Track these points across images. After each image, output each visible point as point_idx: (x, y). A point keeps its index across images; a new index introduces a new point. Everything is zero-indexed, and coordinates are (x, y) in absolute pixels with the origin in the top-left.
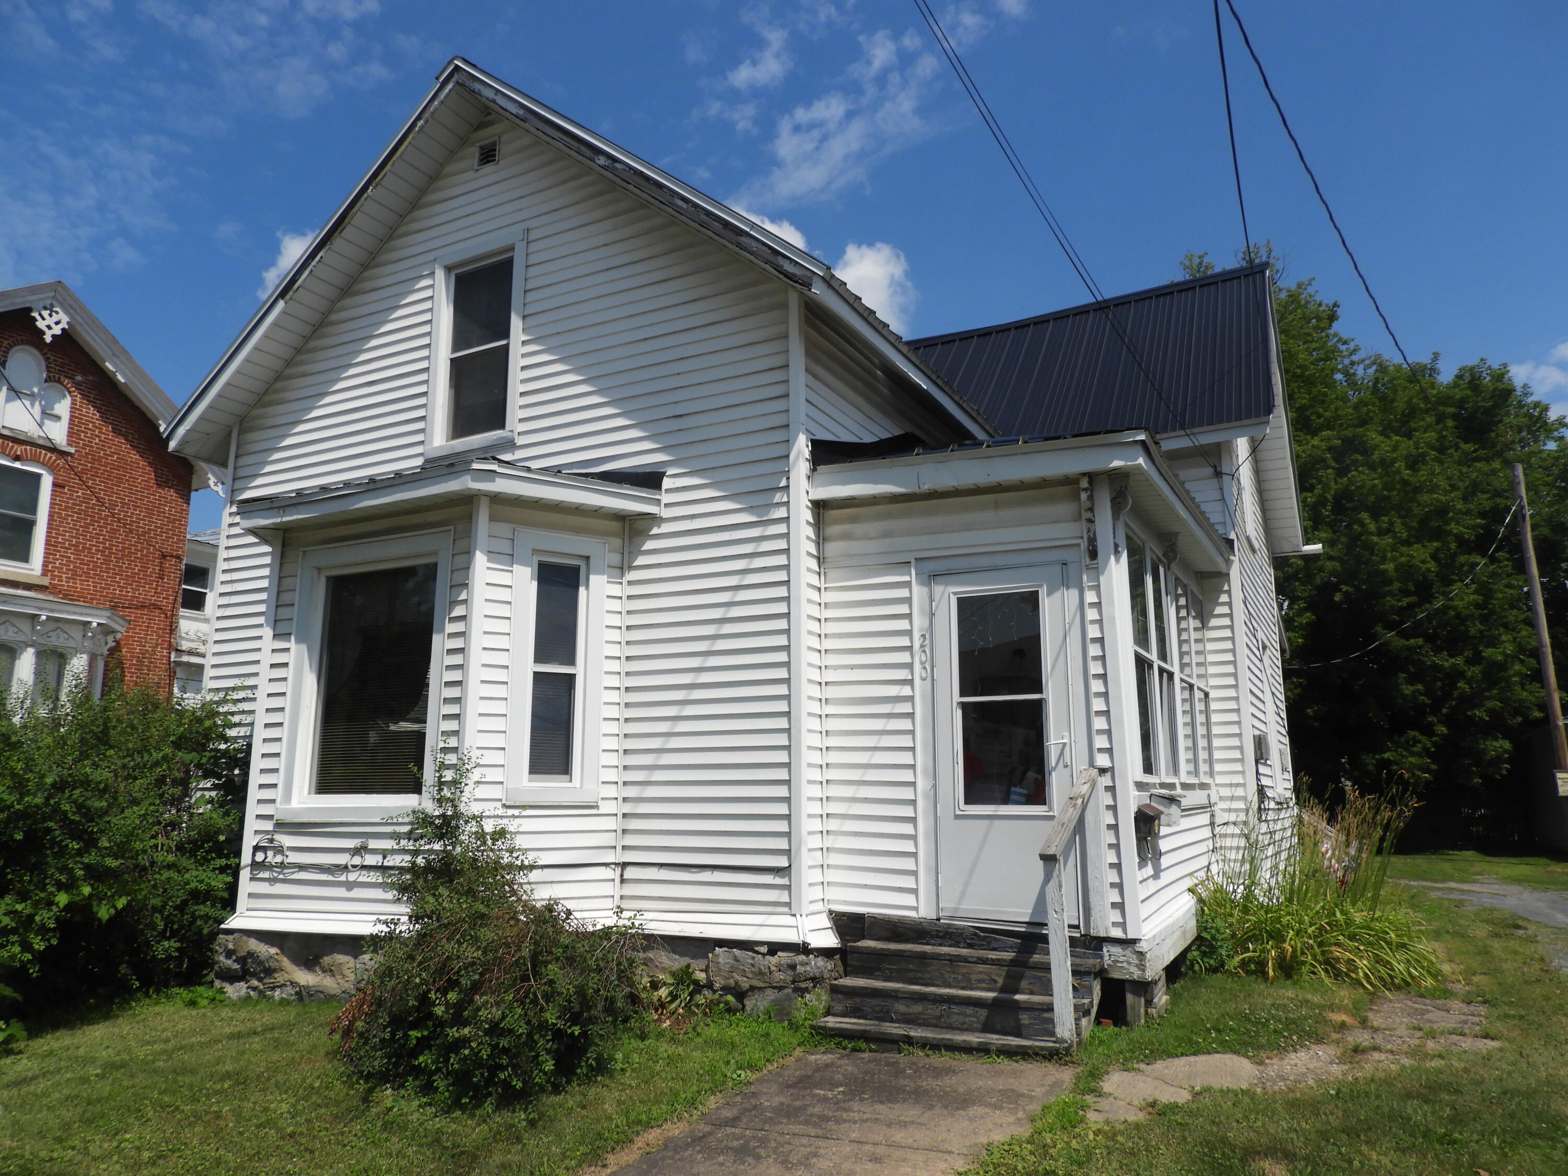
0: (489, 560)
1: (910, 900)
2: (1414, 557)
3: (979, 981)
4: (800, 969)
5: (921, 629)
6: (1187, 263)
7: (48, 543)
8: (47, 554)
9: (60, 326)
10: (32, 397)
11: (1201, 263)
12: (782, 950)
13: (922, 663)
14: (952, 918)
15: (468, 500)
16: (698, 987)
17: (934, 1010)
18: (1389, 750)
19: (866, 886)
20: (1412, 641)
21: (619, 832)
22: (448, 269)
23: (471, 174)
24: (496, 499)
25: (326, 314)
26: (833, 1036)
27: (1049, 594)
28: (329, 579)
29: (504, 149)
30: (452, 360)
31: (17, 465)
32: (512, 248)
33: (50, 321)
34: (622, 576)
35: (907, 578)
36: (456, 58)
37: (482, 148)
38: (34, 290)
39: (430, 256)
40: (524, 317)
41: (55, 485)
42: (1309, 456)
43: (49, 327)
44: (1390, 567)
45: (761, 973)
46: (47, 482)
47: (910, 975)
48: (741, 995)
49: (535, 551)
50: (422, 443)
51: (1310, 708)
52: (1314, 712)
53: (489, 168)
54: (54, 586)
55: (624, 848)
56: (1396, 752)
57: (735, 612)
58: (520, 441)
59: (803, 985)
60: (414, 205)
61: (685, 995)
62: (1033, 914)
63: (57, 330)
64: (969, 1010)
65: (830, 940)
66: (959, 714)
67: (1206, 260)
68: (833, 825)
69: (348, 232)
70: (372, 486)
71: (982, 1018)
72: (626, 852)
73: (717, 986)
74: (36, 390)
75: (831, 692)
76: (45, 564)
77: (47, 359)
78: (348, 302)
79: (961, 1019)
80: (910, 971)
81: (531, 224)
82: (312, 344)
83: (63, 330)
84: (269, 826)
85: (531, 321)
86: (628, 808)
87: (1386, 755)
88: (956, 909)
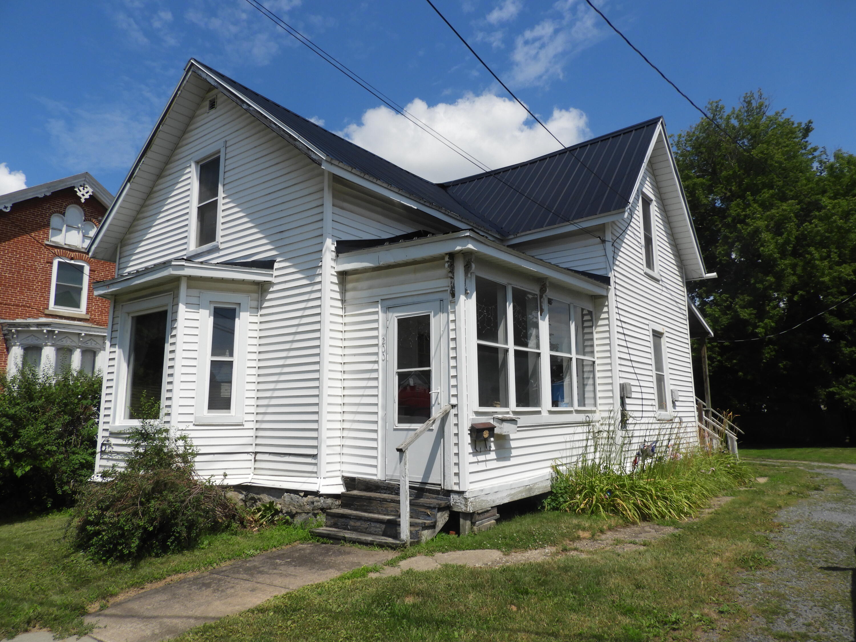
0: (186, 308)
1: (373, 471)
2: (843, 272)
3: (392, 511)
4: (316, 504)
5: (383, 335)
6: (709, 106)
7: (88, 298)
8: (88, 304)
9: (89, 194)
10: (78, 229)
11: (717, 106)
12: (310, 495)
13: (383, 352)
14: (391, 480)
15: (177, 279)
16: (277, 512)
17: (366, 525)
18: (834, 386)
19: (357, 464)
20: (846, 322)
21: (254, 437)
22: (197, 163)
23: (206, 115)
24: (190, 278)
25: (152, 188)
26: (317, 536)
27: (434, 316)
28: (133, 317)
29: (219, 101)
30: (198, 208)
31: (72, 262)
32: (219, 152)
33: (83, 192)
34: (258, 312)
35: (376, 310)
36: (191, 59)
37: (210, 101)
38: (76, 177)
39: (189, 157)
40: (224, 185)
41: (90, 270)
42: (780, 215)
43: (83, 195)
44: (826, 279)
45: (301, 506)
46: (87, 269)
47: (365, 508)
48: (293, 516)
49: (211, 302)
50: (185, 249)
51: (781, 363)
52: (784, 365)
53: (213, 111)
54: (92, 319)
55: (256, 445)
56: (838, 387)
57: (301, 329)
58: (221, 247)
59: (316, 512)
60: (185, 132)
61: (269, 515)
62: (423, 479)
63: (87, 196)
64: (378, 525)
65: (340, 490)
66: (397, 378)
67: (720, 104)
68: (346, 434)
69: (153, 147)
70: (138, 274)
71: (383, 529)
72: (257, 447)
73: (284, 511)
74: (80, 225)
75: (347, 368)
76: (88, 309)
77: (84, 210)
78: (160, 181)
79: (375, 529)
80: (365, 506)
81: (227, 138)
82: (148, 202)
83: (90, 196)
84: (107, 434)
85: (227, 187)
86: (258, 426)
87: (831, 390)
88: (392, 476)
